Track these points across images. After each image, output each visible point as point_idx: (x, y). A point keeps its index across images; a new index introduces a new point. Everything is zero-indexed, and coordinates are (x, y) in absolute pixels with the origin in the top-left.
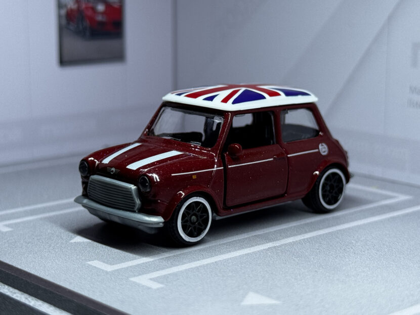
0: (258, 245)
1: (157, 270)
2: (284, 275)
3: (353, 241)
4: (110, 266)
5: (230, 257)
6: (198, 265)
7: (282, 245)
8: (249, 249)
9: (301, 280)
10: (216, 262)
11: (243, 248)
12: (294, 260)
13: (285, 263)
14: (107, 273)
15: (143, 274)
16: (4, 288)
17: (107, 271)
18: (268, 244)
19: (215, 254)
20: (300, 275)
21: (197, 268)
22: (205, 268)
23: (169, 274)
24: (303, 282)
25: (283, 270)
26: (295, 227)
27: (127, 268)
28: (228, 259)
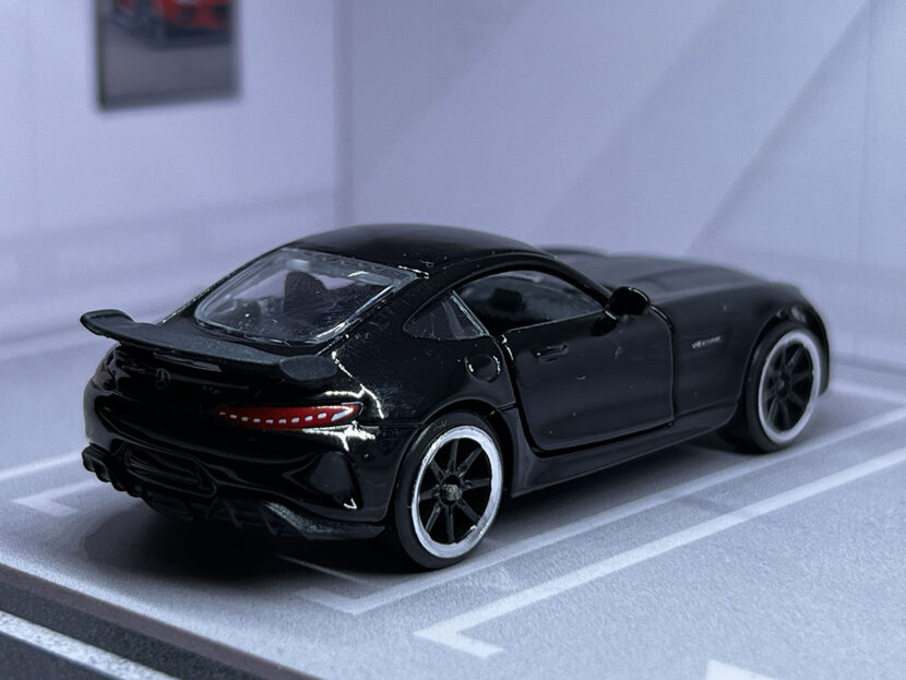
0: (667, 535)
1: (468, 610)
2: (763, 612)
3: (872, 519)
4: (352, 601)
5: (617, 568)
6: (556, 593)
7: (718, 533)
8: (649, 545)
9: (809, 624)
10: (591, 582)
11: (635, 545)
12: (766, 572)
13: (752, 582)
14: (355, 619)
15: (438, 619)
16: (127, 669)
17: (351, 615)
18: (687, 532)
19: (580, 562)
20: (799, 611)
21: (555, 599)
22: (575, 598)
23: (500, 618)
24: (815, 629)
25: (755, 599)
26: (723, 485)
27: (396, 604)
28: (615, 576)
